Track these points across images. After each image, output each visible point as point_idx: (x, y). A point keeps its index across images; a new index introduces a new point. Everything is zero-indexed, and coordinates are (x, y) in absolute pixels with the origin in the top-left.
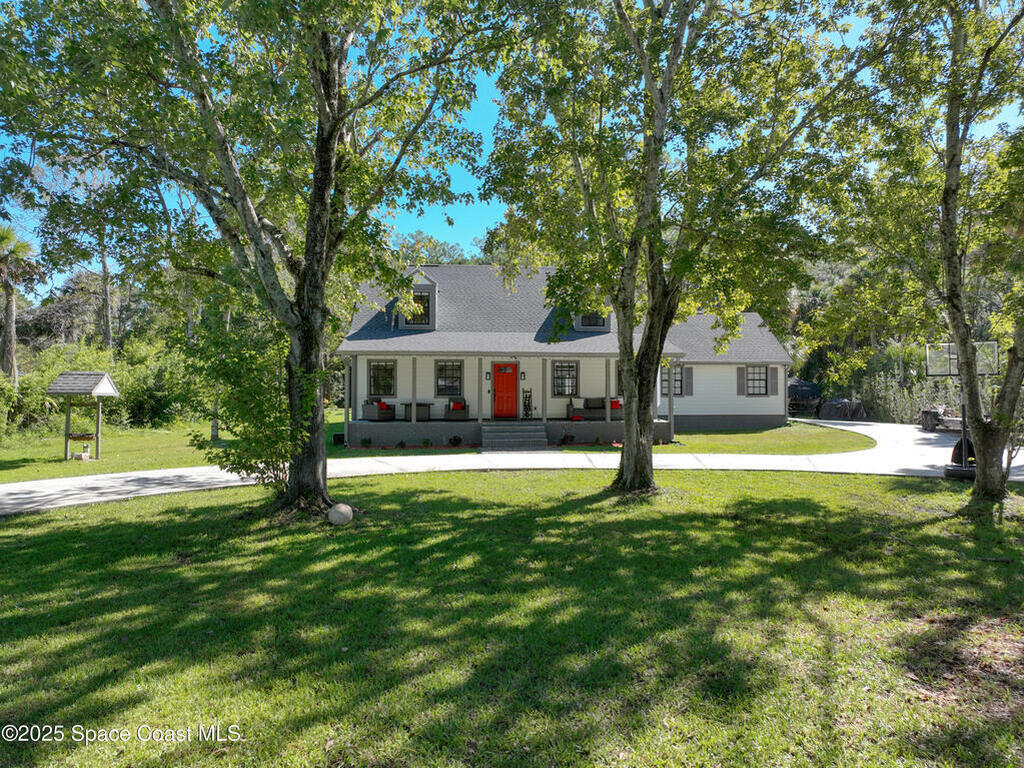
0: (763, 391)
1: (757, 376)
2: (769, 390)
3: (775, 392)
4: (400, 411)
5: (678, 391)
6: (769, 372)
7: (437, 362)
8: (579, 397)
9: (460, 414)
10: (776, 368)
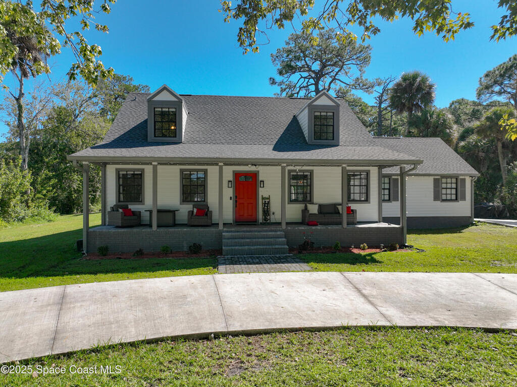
0: (454, 197)
1: (449, 186)
2: (458, 196)
3: (464, 198)
4: (145, 216)
5: (387, 197)
6: (458, 181)
7: (182, 171)
8: (313, 203)
9: (203, 220)
10: (465, 179)
